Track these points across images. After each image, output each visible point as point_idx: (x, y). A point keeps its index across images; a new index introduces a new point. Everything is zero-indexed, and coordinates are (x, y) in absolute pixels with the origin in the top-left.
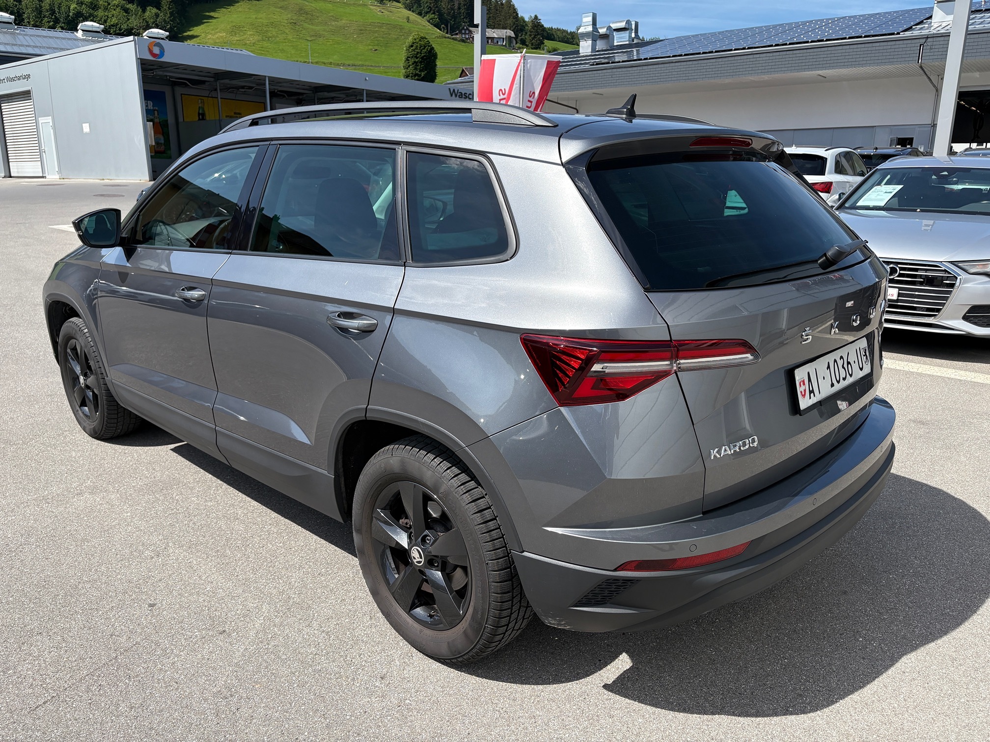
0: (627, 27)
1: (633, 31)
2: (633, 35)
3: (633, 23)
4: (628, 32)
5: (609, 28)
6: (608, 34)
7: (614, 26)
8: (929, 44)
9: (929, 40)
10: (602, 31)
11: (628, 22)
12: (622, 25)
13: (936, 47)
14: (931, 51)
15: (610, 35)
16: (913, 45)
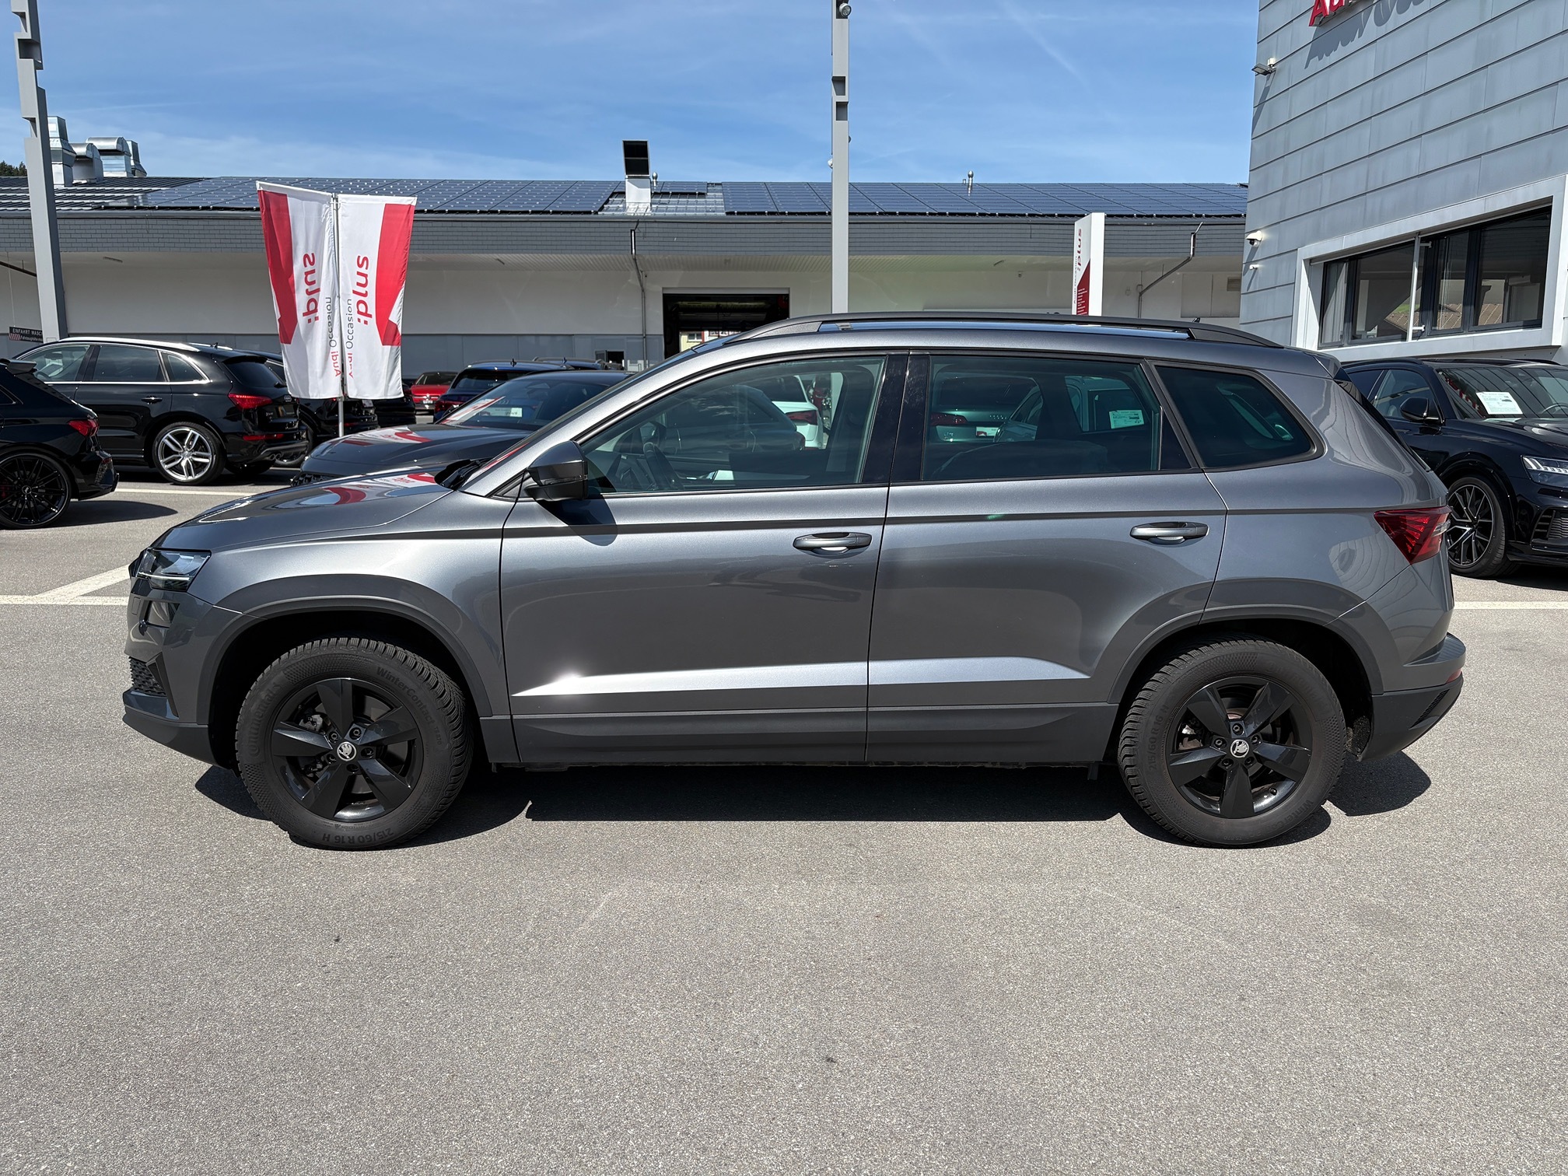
0: (121, 149)
1: (132, 158)
2: (132, 163)
3: (129, 144)
4: (123, 157)
5: (91, 147)
6: (91, 157)
7: (100, 145)
8: (642, 230)
9: (640, 225)
10: (80, 151)
11: (121, 141)
12: (112, 145)
13: (650, 235)
14: (645, 239)
15: (95, 160)
16: (623, 230)
